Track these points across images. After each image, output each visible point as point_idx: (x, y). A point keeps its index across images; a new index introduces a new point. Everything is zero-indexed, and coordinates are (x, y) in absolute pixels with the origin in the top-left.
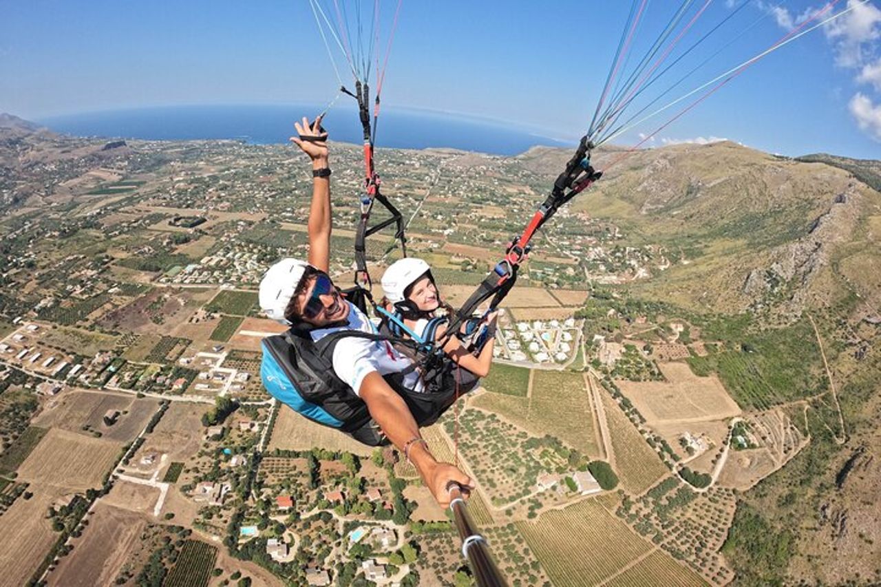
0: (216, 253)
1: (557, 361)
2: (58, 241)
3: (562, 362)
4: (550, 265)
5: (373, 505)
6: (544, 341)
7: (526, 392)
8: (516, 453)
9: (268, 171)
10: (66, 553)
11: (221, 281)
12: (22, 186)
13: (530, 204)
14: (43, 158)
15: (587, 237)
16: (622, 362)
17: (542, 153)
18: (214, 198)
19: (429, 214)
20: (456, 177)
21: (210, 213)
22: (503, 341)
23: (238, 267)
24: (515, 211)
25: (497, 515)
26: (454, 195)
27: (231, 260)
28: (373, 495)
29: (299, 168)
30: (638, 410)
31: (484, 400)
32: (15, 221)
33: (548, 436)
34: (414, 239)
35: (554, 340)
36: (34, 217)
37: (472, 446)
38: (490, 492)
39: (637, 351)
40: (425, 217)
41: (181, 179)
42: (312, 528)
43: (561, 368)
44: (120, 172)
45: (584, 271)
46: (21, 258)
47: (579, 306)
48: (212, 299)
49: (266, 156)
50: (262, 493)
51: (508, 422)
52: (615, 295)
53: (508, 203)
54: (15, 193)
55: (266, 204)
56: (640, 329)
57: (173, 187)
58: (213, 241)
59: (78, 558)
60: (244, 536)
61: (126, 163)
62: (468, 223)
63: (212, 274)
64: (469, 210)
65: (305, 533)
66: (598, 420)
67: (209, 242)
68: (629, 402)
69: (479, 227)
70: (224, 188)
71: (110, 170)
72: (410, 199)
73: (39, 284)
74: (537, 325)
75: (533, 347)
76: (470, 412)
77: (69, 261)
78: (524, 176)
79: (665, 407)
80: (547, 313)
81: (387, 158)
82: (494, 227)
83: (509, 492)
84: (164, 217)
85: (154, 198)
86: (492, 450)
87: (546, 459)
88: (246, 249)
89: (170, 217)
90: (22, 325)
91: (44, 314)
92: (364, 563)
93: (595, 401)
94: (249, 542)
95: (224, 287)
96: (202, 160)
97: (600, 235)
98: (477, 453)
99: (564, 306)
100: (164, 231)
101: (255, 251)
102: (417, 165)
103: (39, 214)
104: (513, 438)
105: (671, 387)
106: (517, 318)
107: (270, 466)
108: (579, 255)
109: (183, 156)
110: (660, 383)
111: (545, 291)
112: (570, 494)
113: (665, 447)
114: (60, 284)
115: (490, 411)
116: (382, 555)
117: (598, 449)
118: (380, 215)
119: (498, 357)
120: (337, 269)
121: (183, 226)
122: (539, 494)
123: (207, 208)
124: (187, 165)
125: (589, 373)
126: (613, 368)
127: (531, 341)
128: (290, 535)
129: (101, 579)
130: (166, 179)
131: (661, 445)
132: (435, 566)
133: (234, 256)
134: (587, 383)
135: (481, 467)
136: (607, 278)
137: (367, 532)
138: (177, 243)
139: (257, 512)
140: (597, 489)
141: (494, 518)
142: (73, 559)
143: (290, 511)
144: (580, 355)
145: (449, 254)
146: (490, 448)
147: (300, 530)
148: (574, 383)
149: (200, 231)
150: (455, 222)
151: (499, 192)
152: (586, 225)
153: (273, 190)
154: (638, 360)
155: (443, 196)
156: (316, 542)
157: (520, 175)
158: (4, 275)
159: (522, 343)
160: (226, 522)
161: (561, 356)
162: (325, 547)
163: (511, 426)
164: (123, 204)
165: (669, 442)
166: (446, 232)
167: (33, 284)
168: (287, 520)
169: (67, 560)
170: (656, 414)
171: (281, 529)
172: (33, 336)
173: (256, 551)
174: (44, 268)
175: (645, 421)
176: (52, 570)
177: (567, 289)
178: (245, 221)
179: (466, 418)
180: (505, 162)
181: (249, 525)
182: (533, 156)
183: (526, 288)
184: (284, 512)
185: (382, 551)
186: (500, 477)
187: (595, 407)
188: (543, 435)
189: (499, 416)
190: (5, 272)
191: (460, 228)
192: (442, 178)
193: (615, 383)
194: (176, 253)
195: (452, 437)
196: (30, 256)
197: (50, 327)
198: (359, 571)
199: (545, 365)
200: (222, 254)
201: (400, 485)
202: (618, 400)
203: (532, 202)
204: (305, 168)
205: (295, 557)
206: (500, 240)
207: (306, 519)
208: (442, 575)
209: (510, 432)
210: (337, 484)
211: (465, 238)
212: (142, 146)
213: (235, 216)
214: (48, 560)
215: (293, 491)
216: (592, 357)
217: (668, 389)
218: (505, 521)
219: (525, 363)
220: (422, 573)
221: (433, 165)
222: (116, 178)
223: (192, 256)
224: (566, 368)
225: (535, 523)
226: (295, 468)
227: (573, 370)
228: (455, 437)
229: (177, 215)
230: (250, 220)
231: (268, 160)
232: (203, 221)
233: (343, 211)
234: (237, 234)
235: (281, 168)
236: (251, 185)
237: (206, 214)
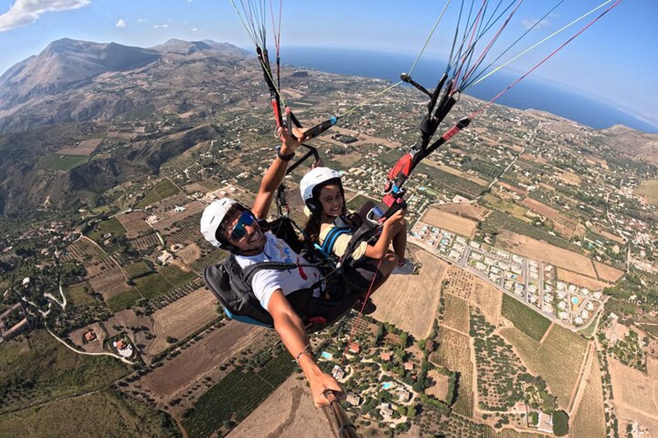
0: (360, 166)
1: (574, 323)
2: (257, 136)
3: (578, 326)
4: (602, 239)
5: (406, 371)
6: (571, 302)
7: (541, 338)
8: (512, 379)
9: (406, 109)
10: (219, 327)
11: (360, 188)
12: (236, 93)
13: (603, 178)
14: (252, 77)
15: (640, 221)
16: (621, 344)
17: (622, 132)
18: (365, 124)
19: (520, 169)
20: (548, 140)
21: (361, 135)
22: (541, 292)
23: (373, 181)
24: (589, 181)
25: (477, 415)
26: (543, 156)
27: (370, 174)
28: (408, 366)
30: (613, 388)
31: (510, 332)
32: (229, 115)
33: (539, 378)
34: (503, 188)
35: (580, 305)
36: (241, 114)
37: (486, 362)
38: (481, 397)
39: (637, 339)
40: (516, 171)
41: (344, 104)
42: (364, 369)
43: (574, 330)
44: (302, 92)
45: (627, 252)
46: (232, 142)
47: (611, 283)
48: (351, 199)
49: (406, 96)
50: (345, 337)
51: (518, 356)
52: (643, 282)
53: (585, 173)
54: (231, 97)
55: (401, 136)
56: (649, 321)
57: (338, 111)
58: (359, 157)
59: (224, 332)
60: (323, 358)
61: (307, 87)
62: (549, 184)
63: (355, 181)
64: (551, 171)
65: (359, 371)
66: (580, 382)
67: (357, 157)
68: (610, 378)
69: (556, 190)
70: (373, 117)
71: (296, 90)
72: (508, 153)
73: (241, 162)
74: (572, 288)
75: (561, 305)
76: (495, 337)
77: (263, 150)
78: (604, 150)
79: (633, 395)
80: (584, 281)
81: (496, 113)
82: (567, 193)
83: (493, 404)
84: (329, 132)
85: (324, 116)
86: (498, 370)
87: (529, 393)
88: (381, 168)
89: (333, 133)
90: (227, 185)
91: (241, 182)
92: (383, 404)
93: (586, 366)
94: (324, 362)
95: (361, 193)
96: (360, 93)
97: (652, 222)
98: (487, 368)
99: (599, 279)
100: (328, 143)
102: (519, 124)
103: (246, 113)
104: (516, 368)
105: (647, 381)
106: (560, 276)
107: (355, 323)
108: (628, 237)
109: (346, 87)
110: (640, 373)
111: (590, 260)
112: (530, 425)
113: (615, 426)
114: (255, 165)
115: (509, 341)
116: (396, 404)
117: (568, 403)
118: (483, 161)
119: (533, 304)
120: (442, 199)
121: (341, 141)
122: (511, 415)
123: (359, 131)
124: (349, 95)
125: (592, 343)
126: (612, 346)
127: (562, 300)
128: (349, 368)
129: (233, 347)
130: (333, 103)
131: (613, 423)
132: (423, 426)
133: (372, 171)
134: (587, 349)
135: (484, 378)
136: (643, 264)
137: (394, 386)
138: (335, 154)
139: (336, 347)
140: (550, 431)
141: (474, 415)
142: (221, 331)
143: (356, 354)
144: (593, 325)
145: (527, 207)
146: (497, 368)
147: (356, 368)
148: (578, 345)
149: (352, 147)
150: (539, 181)
151: (580, 160)
152: (642, 210)
153: (407, 126)
154: (635, 347)
155: (534, 156)
156: (362, 379)
157: (601, 149)
158: (220, 151)
159: (555, 299)
160: (316, 345)
161: (578, 321)
162: (366, 384)
163: (518, 359)
164: (302, 116)
165: (619, 423)
166: (529, 188)
167: (238, 161)
168: (352, 358)
169: (218, 330)
170: (623, 397)
171: (347, 362)
172: (232, 195)
173: (326, 369)
174: (246, 152)
175: (613, 398)
176: (207, 332)
177: (607, 265)
178: (384, 146)
179: (491, 340)
180: (591, 134)
181: (329, 352)
182: (615, 133)
183: (576, 254)
184: (352, 354)
185: (397, 402)
186: (493, 391)
187: (584, 371)
188: (536, 375)
189: (514, 349)
190: (221, 150)
191: (541, 187)
192: (537, 139)
193: (608, 358)
194: (333, 160)
195: (476, 349)
196: (237, 142)
197: (244, 191)
198: (378, 407)
199: (564, 323)
200: (364, 168)
201: (429, 367)
202: (603, 373)
203: (604, 176)
205: (346, 382)
206: (569, 206)
207: (363, 363)
208: (423, 433)
209: (516, 363)
210: (391, 350)
211: (542, 197)
212: (319, 76)
213: (378, 141)
214: (207, 327)
215: (362, 343)
216: (602, 330)
217: (643, 381)
218: (480, 421)
219: (549, 315)
220: (413, 426)
221: (532, 126)
222: (299, 96)
223: (344, 165)
224: (578, 332)
225: (497, 432)
226: (370, 329)
227: (582, 336)
228: (478, 350)
229: (338, 132)
230: (387, 146)
231: (407, 100)
232: (355, 140)
233: (456, 153)
234: (377, 155)
235: (416, 108)
236: (392, 119)
237: (358, 135)
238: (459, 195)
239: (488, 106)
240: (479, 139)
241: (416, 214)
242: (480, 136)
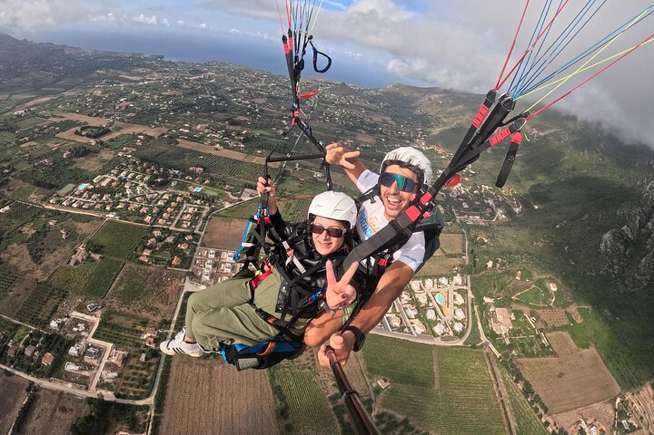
0: (110, 171)
1: (455, 334)
3: (461, 335)
6: (438, 305)
9: (176, 85)
11: (108, 208)
16: (515, 333)
18: (123, 109)
20: (331, 104)
21: (116, 124)
23: (128, 191)
24: (382, 140)
26: (331, 121)
27: (123, 182)
29: (202, 85)
30: (540, 396)
35: (448, 303)
39: (524, 317)
40: (307, 141)
44: (54, 75)
47: (460, 256)
48: (94, 233)
53: (377, 132)
55: (168, 118)
56: (521, 288)
58: (111, 156)
63: (102, 197)
68: (530, 385)
70: (134, 99)
74: (429, 283)
75: (431, 315)
82: (368, 157)
84: (72, 124)
85: (71, 103)
88: (139, 168)
89: (78, 125)
93: (500, 388)
95: (110, 216)
99: (447, 256)
100: (69, 140)
101: (148, 170)
105: (561, 363)
110: (550, 358)
115: (401, 413)
119: (398, 331)
121: (88, 136)
123: (114, 118)
125: (487, 349)
126: (508, 341)
127: (427, 306)
133: (126, 176)
134: (488, 362)
138: (76, 157)
144: (475, 324)
149: (102, 143)
151: (367, 120)
154: (528, 329)
159: (419, 309)
161: (458, 327)
178: (145, 135)
180: (369, 93)
182: (391, 91)
187: (501, 395)
192: (320, 104)
193: (514, 361)
194: (73, 167)
199: (445, 340)
200: (115, 172)
202: (521, 385)
203: (394, 132)
204: (207, 85)
213: (137, 129)
216: (487, 326)
219: (426, 338)
223: (87, 173)
224: (465, 343)
227: (472, 346)
229: (85, 123)
230: (150, 134)
231: (178, 75)
232: (106, 132)
233: (235, 131)
234: (134, 150)
235: (187, 84)
236: (158, 98)
237: (111, 124)
238: (249, 188)
239: (265, 76)
240: (259, 110)
241: (193, 234)
242: (261, 108)
